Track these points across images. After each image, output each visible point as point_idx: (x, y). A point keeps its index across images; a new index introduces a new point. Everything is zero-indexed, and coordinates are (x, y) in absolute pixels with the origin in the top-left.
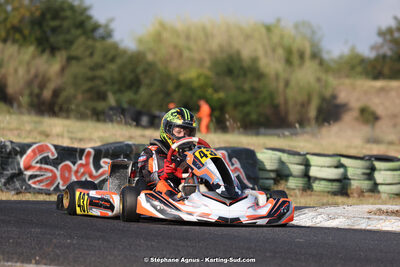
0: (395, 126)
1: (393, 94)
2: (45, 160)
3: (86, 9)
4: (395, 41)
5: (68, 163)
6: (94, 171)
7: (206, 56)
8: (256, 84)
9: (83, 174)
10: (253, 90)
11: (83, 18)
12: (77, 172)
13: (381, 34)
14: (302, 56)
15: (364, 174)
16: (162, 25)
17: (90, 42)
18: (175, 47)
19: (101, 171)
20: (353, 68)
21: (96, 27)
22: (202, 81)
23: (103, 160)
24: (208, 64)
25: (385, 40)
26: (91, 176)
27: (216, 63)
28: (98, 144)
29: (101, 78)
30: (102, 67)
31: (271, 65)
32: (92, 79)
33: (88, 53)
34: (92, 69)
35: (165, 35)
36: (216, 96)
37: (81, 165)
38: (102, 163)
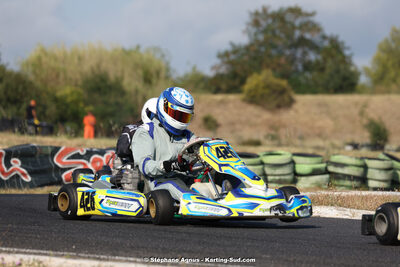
0: (232, 132)
1: (231, 105)
4: (231, 63)
6: (5, 169)
7: (78, 76)
8: (120, 100)
10: (117, 104)
13: (220, 56)
14: (158, 73)
16: (43, 51)
18: (53, 69)
19: (11, 169)
20: (197, 84)
22: (75, 97)
23: (13, 159)
24: (80, 83)
25: (224, 63)
26: (3, 173)
27: (86, 82)
28: (6, 147)
31: (131, 83)
35: (44, 59)
36: (86, 109)
38: (12, 163)
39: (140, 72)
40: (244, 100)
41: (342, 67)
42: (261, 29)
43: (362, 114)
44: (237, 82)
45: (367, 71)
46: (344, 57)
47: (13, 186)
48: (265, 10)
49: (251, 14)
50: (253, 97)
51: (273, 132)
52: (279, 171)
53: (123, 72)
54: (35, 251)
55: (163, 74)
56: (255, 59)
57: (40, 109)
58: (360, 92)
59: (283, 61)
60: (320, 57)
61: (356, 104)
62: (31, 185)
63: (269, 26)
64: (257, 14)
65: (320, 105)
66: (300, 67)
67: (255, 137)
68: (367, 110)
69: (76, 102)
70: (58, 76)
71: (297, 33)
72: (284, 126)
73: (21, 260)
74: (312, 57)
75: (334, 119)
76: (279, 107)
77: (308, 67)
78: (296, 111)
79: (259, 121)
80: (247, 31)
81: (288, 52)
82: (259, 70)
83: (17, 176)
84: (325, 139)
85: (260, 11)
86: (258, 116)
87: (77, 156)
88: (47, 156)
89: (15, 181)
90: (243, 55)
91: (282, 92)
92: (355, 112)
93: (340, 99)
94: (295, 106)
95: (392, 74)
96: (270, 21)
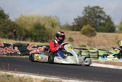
1: (77, 34)
2: (1, 47)
3: (3, 11)
4: (78, 22)
5: (6, 47)
8: (44, 31)
9: (10, 51)
10: (43, 32)
11: (2, 13)
12: (9, 50)
13: (74, 20)
14: (56, 24)
15: (79, 53)
16: (22, 16)
17: (4, 20)
18: (25, 21)
19: (15, 50)
20: (67, 28)
21: (5, 16)
22: (31, 30)
23: (15, 47)
24: (32, 26)
25: (75, 22)
26: (12, 51)
27: (34, 26)
29: (6, 28)
30: (6, 26)
31: (48, 26)
32: (4, 29)
33: (3, 22)
34: (4, 26)
35: (22, 18)
36: (34, 34)
37: (10, 48)
38: (15, 48)
39: (51, 23)
40: (81, 33)
41: (111, 24)
42: (87, 12)
43: (116, 39)
44: (79, 28)
45: (118, 27)
46: (111, 22)
47: (15, 55)
48: (89, 7)
49: (84, 8)
50: (84, 32)
51: (89, 43)
52: (94, 54)
53: (46, 23)
54: (27, 73)
55: (57, 24)
56: (85, 21)
57: (21, 33)
58: (116, 33)
59: (93, 22)
60: (104, 21)
61: (115, 36)
62: (20, 55)
63: (89, 11)
64: (86, 8)
65: (104, 36)
66: (98, 24)
67: (84, 45)
68: (118, 38)
69: (31, 31)
70: (26, 23)
71: (98, 14)
72: (93, 42)
73: (24, 75)
74: (102, 21)
75: (108, 40)
76: (91, 36)
77: (101, 24)
78: (97, 37)
79: (85, 40)
80: (83, 13)
81: (95, 20)
82: (86, 24)
83: (16, 52)
84: (105, 46)
85: (87, 7)
86: (85, 38)
87: (34, 47)
88: (25, 46)
89: (16, 53)
90: (82, 20)
91: (93, 31)
92: (114, 38)
93: (110, 34)
94: (96, 36)
96: (90, 10)
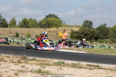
43: (10, 31)
61: (9, 29)
65: (3, 29)
74: (1, 21)
93: (6, 28)
95: (13, 24)
